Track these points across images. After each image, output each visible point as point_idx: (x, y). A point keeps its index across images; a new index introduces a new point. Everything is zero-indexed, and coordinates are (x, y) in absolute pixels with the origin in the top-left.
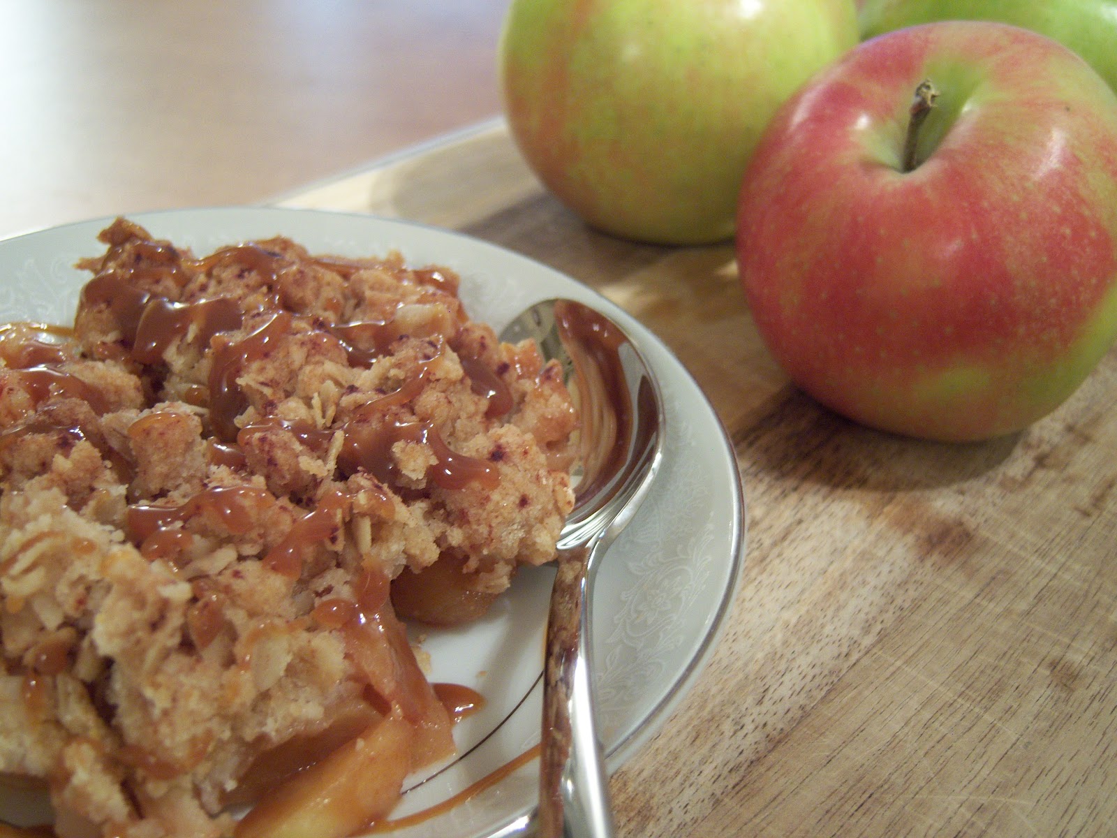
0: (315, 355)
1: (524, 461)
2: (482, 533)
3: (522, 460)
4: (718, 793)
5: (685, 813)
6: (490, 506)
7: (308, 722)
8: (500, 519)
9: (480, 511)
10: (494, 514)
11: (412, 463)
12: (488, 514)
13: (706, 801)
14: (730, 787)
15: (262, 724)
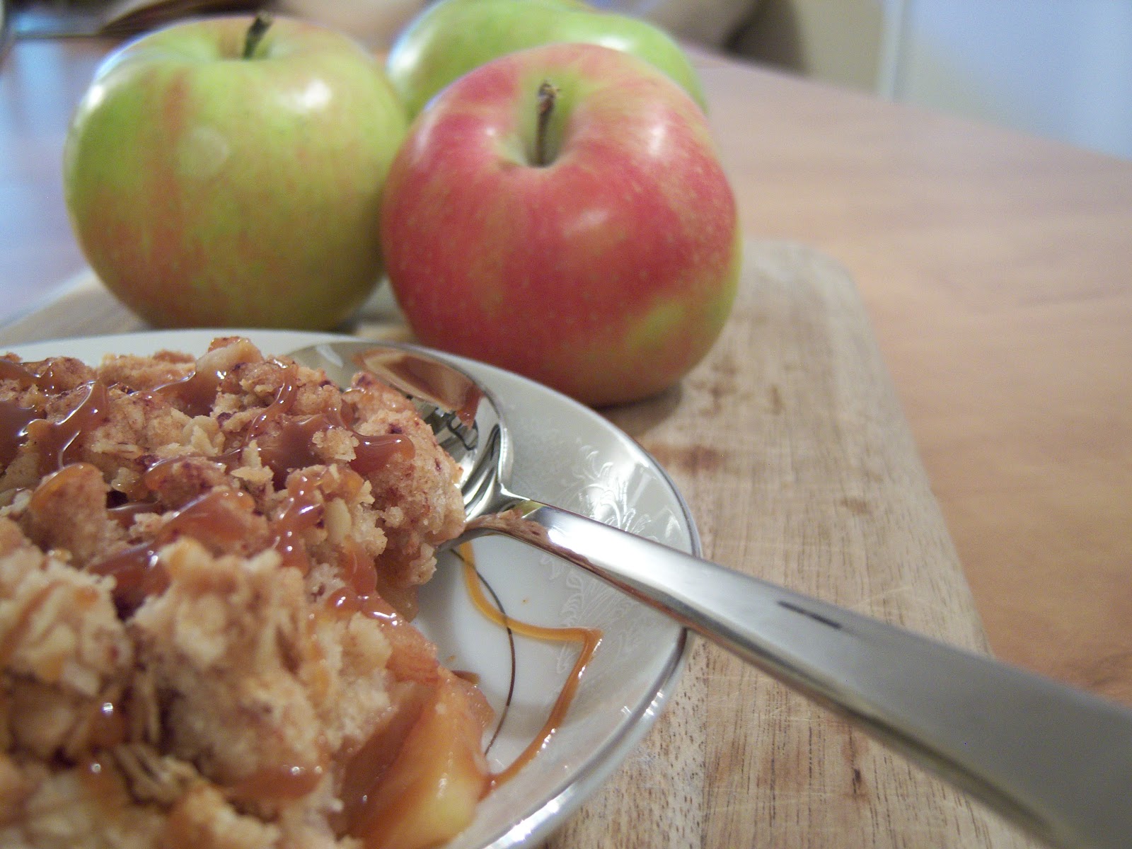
0: (151, 411)
1: (419, 432)
2: (421, 501)
3: (417, 431)
4: (700, 675)
5: (689, 699)
6: (416, 474)
7: (379, 712)
8: (430, 484)
9: (409, 482)
10: (423, 480)
11: (342, 446)
12: (417, 482)
13: (697, 684)
14: (704, 667)
15: (341, 727)
